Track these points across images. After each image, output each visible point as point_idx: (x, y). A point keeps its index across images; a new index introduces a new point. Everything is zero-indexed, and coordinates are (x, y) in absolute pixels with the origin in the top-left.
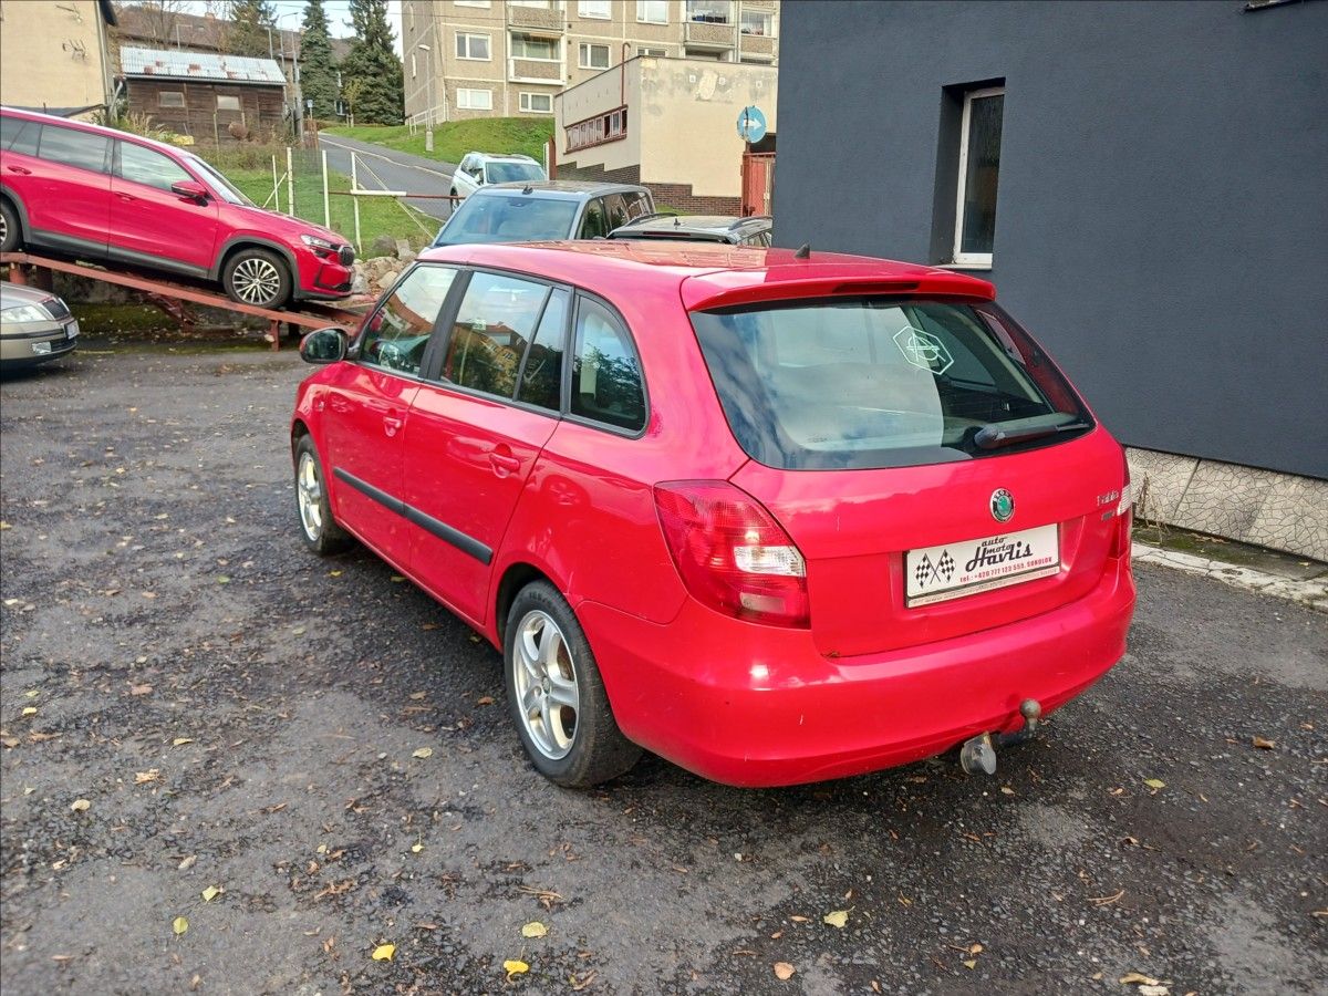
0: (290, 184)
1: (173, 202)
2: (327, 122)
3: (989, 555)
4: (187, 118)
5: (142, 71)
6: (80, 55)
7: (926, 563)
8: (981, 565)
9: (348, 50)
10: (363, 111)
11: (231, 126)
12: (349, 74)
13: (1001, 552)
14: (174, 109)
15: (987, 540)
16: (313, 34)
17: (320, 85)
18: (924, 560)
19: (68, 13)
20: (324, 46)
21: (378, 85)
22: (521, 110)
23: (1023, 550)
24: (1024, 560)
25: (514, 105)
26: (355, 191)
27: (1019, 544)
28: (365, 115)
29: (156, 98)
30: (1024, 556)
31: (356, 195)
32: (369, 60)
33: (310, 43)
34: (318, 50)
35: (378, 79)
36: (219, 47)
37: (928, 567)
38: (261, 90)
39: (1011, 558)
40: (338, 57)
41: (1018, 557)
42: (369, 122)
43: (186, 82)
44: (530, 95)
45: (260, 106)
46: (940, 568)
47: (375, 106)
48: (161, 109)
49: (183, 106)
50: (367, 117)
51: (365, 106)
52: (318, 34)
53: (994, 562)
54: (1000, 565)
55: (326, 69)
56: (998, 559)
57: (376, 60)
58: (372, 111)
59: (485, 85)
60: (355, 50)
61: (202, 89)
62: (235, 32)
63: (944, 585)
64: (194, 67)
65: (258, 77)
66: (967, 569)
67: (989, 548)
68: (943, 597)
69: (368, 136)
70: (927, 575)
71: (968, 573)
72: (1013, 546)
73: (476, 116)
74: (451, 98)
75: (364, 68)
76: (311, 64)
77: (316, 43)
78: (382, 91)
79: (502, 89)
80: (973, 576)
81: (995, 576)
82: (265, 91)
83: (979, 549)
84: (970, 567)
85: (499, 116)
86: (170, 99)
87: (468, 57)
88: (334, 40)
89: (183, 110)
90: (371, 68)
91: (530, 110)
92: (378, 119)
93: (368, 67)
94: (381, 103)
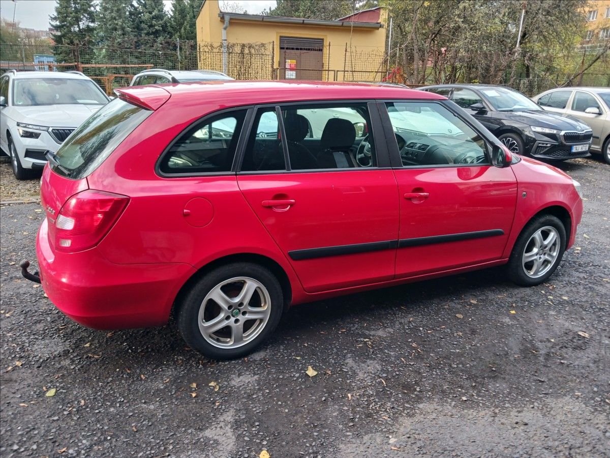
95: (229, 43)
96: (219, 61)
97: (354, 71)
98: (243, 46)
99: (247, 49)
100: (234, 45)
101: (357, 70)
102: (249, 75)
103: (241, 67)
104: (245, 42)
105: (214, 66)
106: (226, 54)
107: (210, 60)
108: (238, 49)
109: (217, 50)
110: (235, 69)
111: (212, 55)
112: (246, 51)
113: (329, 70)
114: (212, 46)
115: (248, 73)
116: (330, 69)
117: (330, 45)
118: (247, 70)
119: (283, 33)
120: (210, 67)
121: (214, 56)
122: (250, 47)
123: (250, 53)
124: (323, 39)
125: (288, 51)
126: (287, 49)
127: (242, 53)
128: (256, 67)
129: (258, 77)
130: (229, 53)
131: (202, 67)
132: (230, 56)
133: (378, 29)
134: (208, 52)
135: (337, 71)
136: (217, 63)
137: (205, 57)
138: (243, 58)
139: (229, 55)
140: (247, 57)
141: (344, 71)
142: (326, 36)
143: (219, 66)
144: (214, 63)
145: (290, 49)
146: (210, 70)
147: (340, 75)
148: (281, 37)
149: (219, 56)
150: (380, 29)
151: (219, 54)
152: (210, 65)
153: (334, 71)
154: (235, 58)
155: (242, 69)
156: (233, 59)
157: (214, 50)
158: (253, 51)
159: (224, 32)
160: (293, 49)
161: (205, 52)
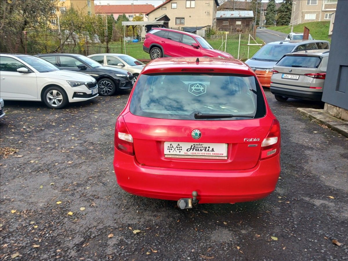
0: (226, 43)
1: (192, 48)
2: (270, 26)
3: (196, 148)
4: (228, 27)
5: (220, 17)
6: (209, 14)
7: (171, 146)
8: (193, 150)
9: (280, 6)
10: (281, 22)
11: (237, 29)
12: (279, 13)
13: (201, 148)
14: (226, 25)
15: (196, 143)
16: (271, 2)
17: (270, 16)
18: (171, 145)
19: (208, 4)
20: (273, 5)
21: (287, 15)
22: (325, 19)
23: (210, 149)
24: (212, 153)
25: (323, 17)
26: (249, 44)
27: (209, 147)
28: (282, 23)
29: (222, 23)
30: (211, 151)
31: (249, 45)
32: (285, 8)
33: (270, 5)
34: (271, 7)
35: (287, 13)
36: (246, 9)
37: (172, 147)
38: (247, 19)
39: (205, 151)
40: (277, 8)
41: (208, 151)
42: (282, 25)
43: (229, 18)
44: (328, 14)
45: (246, 23)
46: (177, 148)
47: (285, 21)
48: (223, 25)
49: (228, 24)
50: (282, 24)
51: (282, 21)
52: (272, 2)
53: (198, 150)
54: (201, 152)
55: (273, 12)
56: (200, 150)
57: (287, 8)
58: (284, 22)
59: (314, 12)
60: (282, 6)
61: (233, 20)
62: (251, 4)
63: (178, 153)
64: (232, 15)
65: (247, 16)
66: (187, 150)
67: (196, 146)
68: (177, 157)
69: (277, 29)
70: (171, 149)
71: (187, 152)
72: (206, 147)
73: (310, 21)
74: (303, 17)
75: (283, 10)
76: (269, 11)
77: (271, 5)
78: (287, 16)
79: (319, 13)
80: (190, 153)
81: (198, 154)
82: (248, 19)
83: (192, 146)
84: (189, 150)
85: (318, 21)
86: (225, 23)
87: (310, 5)
88: (277, 3)
89: (228, 25)
90: (285, 10)
91: (328, 18)
92: (285, 24)
93: (284, 10)
94: (286, 20)
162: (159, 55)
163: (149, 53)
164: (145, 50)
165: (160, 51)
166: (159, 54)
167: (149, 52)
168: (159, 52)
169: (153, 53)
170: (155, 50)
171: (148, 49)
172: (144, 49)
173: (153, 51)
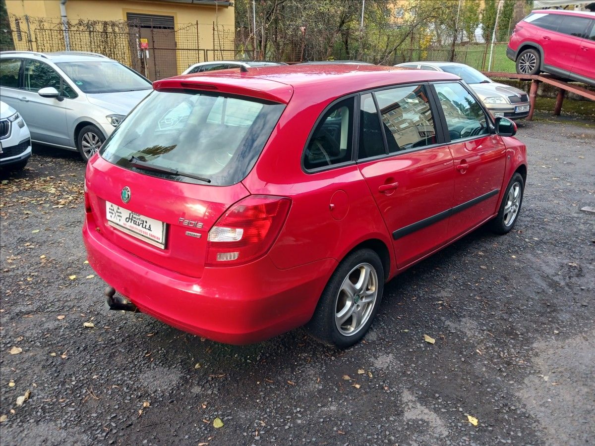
3: (134, 219)
7: (112, 208)
8: (131, 222)
13: (139, 221)
18: (111, 206)
23: (148, 226)
24: (149, 232)
37: (113, 210)
39: (142, 226)
41: (145, 227)
46: (117, 214)
54: (138, 227)
56: (137, 223)
63: (118, 221)
67: (134, 216)
68: (117, 227)
70: (113, 214)
71: (126, 223)
72: (144, 221)
80: (128, 225)
83: (130, 214)
84: (127, 220)
95: (89, 21)
96: (79, 40)
97: (224, 50)
98: (105, 24)
99: (110, 27)
100: (95, 23)
101: (226, 49)
102: (115, 55)
103: (105, 48)
104: (107, 20)
105: (74, 46)
106: (86, 33)
107: (68, 40)
108: (99, 28)
109: (75, 29)
110: (99, 49)
111: (70, 34)
112: (110, 30)
113: (198, 50)
114: (68, 23)
115: (114, 54)
116: (199, 48)
117: (197, 24)
118: (112, 50)
119: (130, 9)
120: (69, 48)
121: (73, 34)
122: (113, 25)
123: (114, 32)
124: (173, 17)
125: (155, 30)
126: (154, 27)
127: (105, 32)
128: (122, 48)
129: (126, 58)
130: (90, 32)
131: (60, 48)
132: (92, 36)
133: (227, 7)
134: (65, 30)
135: (207, 50)
136: (77, 43)
137: (62, 37)
138: (107, 37)
139: (90, 34)
140: (110, 35)
141: (214, 50)
142: (176, 13)
143: (80, 46)
144: (74, 43)
145: (157, 28)
146: (70, 51)
147: (210, 54)
148: (128, 14)
149: (78, 35)
150: (229, 7)
151: (78, 32)
152: (69, 46)
153: (204, 50)
154: (98, 38)
155: (107, 50)
156: (95, 38)
157: (73, 29)
158: (117, 29)
159: (62, 7)
160: (160, 28)
161: (62, 30)
162: (535, 65)
163: (516, 62)
164: (509, 55)
165: (538, 57)
166: (534, 63)
167: (515, 60)
168: (534, 59)
169: (523, 60)
170: (527, 55)
171: (515, 52)
172: (508, 53)
173: (524, 57)
